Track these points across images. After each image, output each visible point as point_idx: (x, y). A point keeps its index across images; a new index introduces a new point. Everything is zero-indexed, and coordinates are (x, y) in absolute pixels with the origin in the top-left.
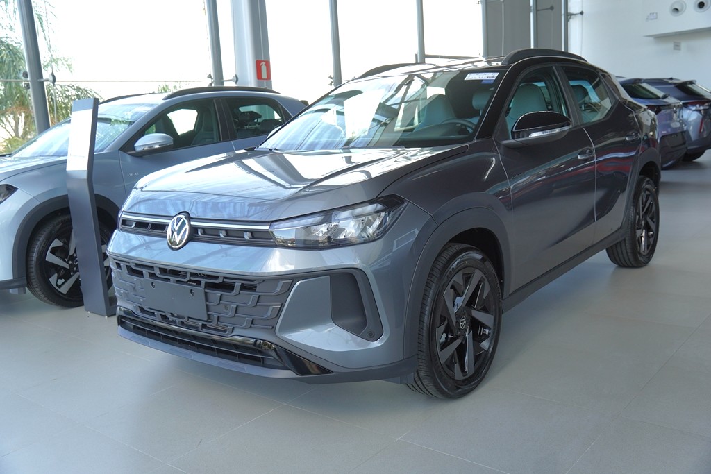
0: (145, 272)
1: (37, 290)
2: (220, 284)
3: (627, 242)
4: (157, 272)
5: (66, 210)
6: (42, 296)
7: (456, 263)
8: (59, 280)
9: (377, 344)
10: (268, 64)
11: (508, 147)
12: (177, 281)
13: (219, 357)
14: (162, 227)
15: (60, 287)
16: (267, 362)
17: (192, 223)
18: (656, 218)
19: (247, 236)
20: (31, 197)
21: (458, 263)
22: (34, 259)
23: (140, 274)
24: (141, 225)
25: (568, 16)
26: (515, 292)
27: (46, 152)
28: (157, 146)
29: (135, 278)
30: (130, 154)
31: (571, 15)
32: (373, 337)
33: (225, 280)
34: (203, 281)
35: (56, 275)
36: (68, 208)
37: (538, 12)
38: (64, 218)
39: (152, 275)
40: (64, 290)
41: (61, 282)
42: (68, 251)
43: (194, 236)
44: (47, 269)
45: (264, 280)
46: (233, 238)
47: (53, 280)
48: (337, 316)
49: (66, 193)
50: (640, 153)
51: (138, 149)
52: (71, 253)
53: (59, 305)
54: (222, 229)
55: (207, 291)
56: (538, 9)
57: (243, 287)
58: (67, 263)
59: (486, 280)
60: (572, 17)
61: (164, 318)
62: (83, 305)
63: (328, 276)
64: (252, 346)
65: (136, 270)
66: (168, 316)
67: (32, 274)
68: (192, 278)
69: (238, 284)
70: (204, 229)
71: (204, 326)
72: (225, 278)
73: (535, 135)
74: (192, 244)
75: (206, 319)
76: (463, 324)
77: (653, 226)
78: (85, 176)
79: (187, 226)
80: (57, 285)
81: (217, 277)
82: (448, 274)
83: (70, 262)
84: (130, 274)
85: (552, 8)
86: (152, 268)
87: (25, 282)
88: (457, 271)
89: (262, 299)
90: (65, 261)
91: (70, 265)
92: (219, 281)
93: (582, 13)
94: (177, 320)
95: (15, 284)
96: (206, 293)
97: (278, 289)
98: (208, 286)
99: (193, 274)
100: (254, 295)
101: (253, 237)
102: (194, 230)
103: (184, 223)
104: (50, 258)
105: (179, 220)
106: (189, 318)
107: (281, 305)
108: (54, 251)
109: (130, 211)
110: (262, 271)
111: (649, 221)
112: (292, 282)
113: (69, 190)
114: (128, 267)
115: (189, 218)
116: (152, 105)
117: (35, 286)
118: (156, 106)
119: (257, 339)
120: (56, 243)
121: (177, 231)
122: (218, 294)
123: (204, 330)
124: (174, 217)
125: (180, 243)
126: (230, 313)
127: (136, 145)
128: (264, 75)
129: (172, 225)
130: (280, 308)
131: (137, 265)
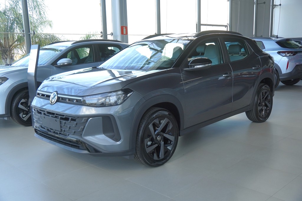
0: (42, 112)
1: (15, 118)
2: (65, 118)
3: (254, 111)
4: (46, 113)
5: (27, 88)
6: (16, 121)
7: (155, 115)
8: (24, 115)
9: (118, 143)
10: (126, 28)
11: (186, 71)
12: (52, 117)
13: (65, 145)
14: (49, 96)
15: (23, 118)
16: (80, 148)
17: (58, 95)
18: (271, 102)
19: (75, 101)
20: (14, 82)
21: (156, 115)
22: (14, 106)
23: (40, 113)
24: (43, 95)
25: (274, 6)
26: (187, 128)
27: (25, 65)
28: (66, 64)
29: (39, 115)
30: (55, 67)
31: (275, 5)
32: (117, 140)
33: (66, 117)
34: (60, 117)
35: (22, 113)
36: (28, 87)
37: (258, 5)
38: (26, 91)
39: (45, 114)
40: (25, 119)
41: (24, 116)
42: (28, 104)
43: (59, 100)
44: (19, 111)
45: (78, 117)
46: (71, 101)
47: (21, 115)
48: (105, 132)
49: (27, 81)
50: (261, 74)
51: (58, 65)
52: (29, 105)
53: (23, 125)
54: (67, 98)
55: (61, 120)
56: (258, 3)
57: (72, 120)
58: (27, 108)
59: (171, 122)
60: (276, 6)
61: (48, 130)
62: (32, 126)
63: (101, 117)
64: (75, 141)
65: (40, 111)
66: (49, 129)
67: (13, 112)
68: (57, 116)
69: (70, 118)
70: (62, 98)
71: (60, 133)
72: (66, 116)
73: (198, 67)
74: (58, 103)
75: (60, 131)
76: (159, 138)
77: (269, 105)
78: (34, 75)
79: (56, 97)
80: (23, 117)
81: (63, 116)
82: (151, 119)
83: (28, 108)
84: (38, 113)
85: (264, 3)
86: (44, 111)
87: (10, 115)
88: (156, 118)
89: (78, 124)
90: (26, 108)
91: (28, 109)
92: (64, 117)
93: (280, 5)
94: (52, 131)
95: (6, 116)
96: (60, 121)
97: (83, 121)
98: (62, 119)
99: (57, 114)
100: (75, 123)
101: (77, 101)
102: (58, 98)
103: (55, 96)
104: (20, 106)
105: (54, 94)
106: (55, 130)
107: (84, 127)
108: (22, 104)
109: (41, 90)
110: (79, 114)
111: (267, 103)
112: (88, 119)
113: (28, 80)
114: (37, 110)
115: (57, 94)
116: (67, 47)
117: (14, 117)
118: (68, 47)
119: (77, 139)
120: (23, 101)
121: (53, 98)
122: (64, 121)
123: (60, 135)
124: (52, 93)
125: (53, 102)
126: (68, 129)
127: (57, 63)
128: (125, 33)
129: (52, 96)
130: (84, 128)
131: (40, 110)
